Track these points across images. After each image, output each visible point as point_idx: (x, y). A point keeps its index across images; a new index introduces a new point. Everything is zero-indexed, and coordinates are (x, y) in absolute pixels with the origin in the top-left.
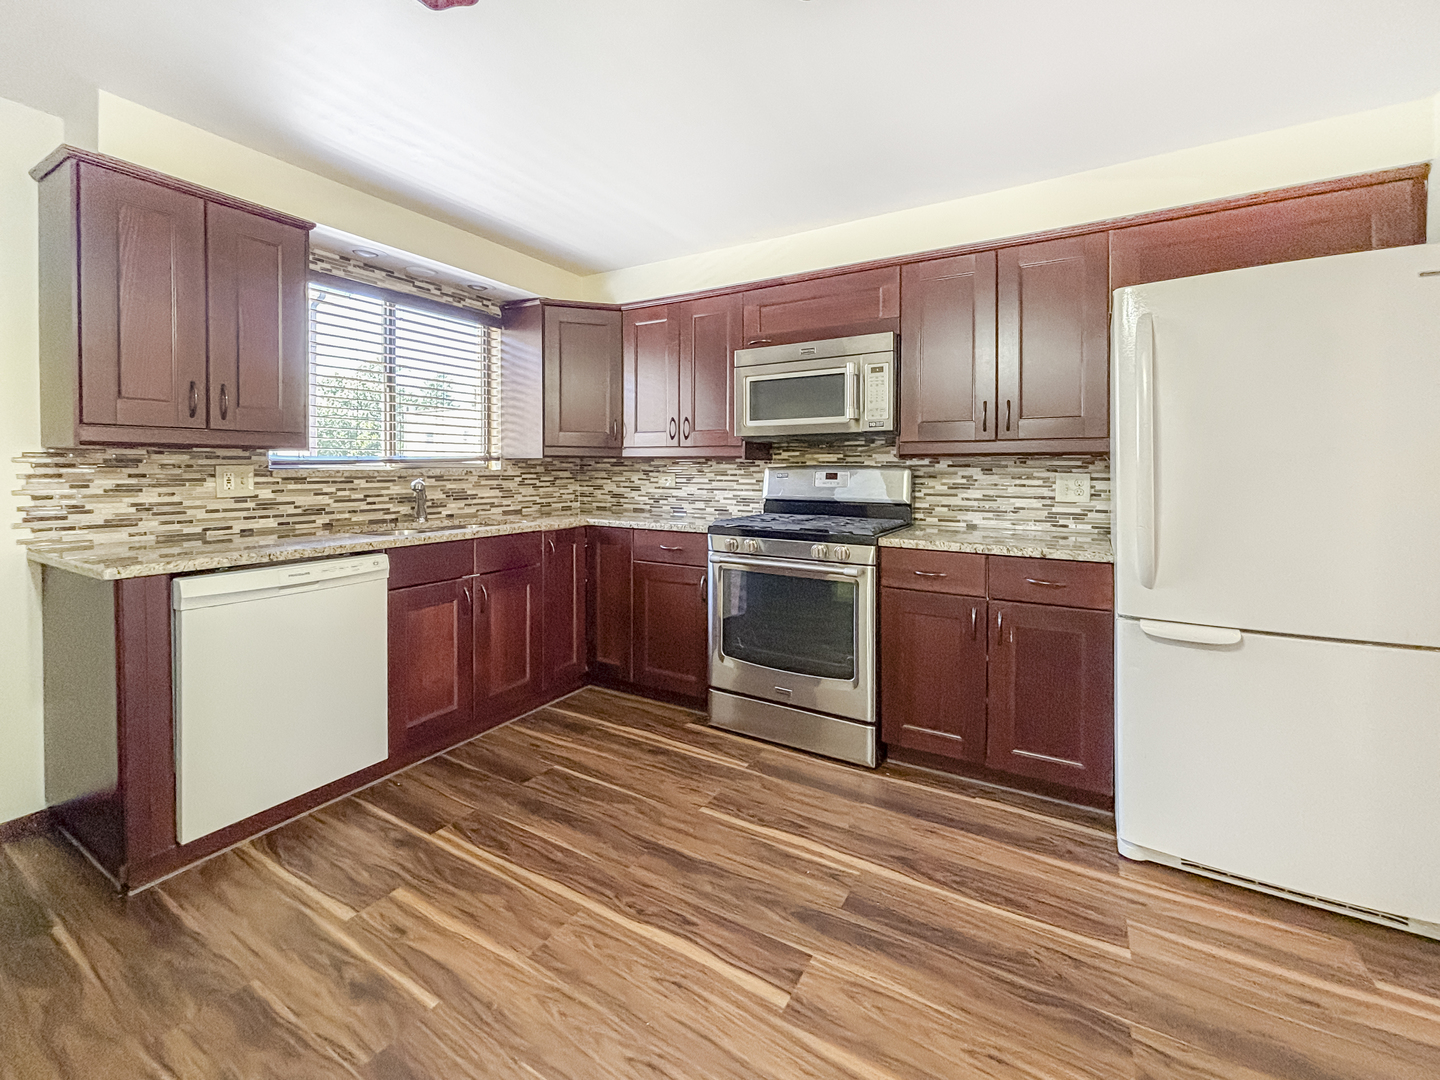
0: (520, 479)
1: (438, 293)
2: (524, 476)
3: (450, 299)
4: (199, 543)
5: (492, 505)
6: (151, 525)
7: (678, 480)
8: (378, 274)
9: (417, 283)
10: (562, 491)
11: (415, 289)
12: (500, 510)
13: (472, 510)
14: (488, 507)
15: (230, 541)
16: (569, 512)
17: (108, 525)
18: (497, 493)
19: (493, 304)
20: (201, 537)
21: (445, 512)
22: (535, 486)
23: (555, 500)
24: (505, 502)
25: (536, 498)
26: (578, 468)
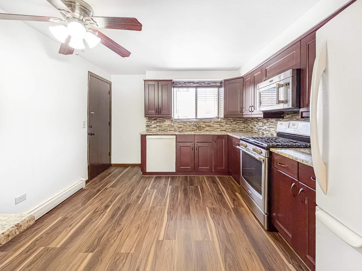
0: (226, 123)
1: (204, 84)
2: (227, 122)
3: (207, 85)
4: (164, 131)
5: (218, 128)
6: (158, 128)
7: (263, 124)
8: (191, 84)
9: (199, 83)
10: (239, 126)
11: (199, 85)
12: (220, 130)
13: (212, 129)
14: (216, 129)
15: (167, 131)
16: (242, 132)
17: (154, 128)
18: (219, 126)
19: (218, 83)
20: (164, 130)
21: (205, 129)
22: (230, 125)
23: (237, 128)
24: (221, 128)
25: (231, 127)
26: (245, 120)
